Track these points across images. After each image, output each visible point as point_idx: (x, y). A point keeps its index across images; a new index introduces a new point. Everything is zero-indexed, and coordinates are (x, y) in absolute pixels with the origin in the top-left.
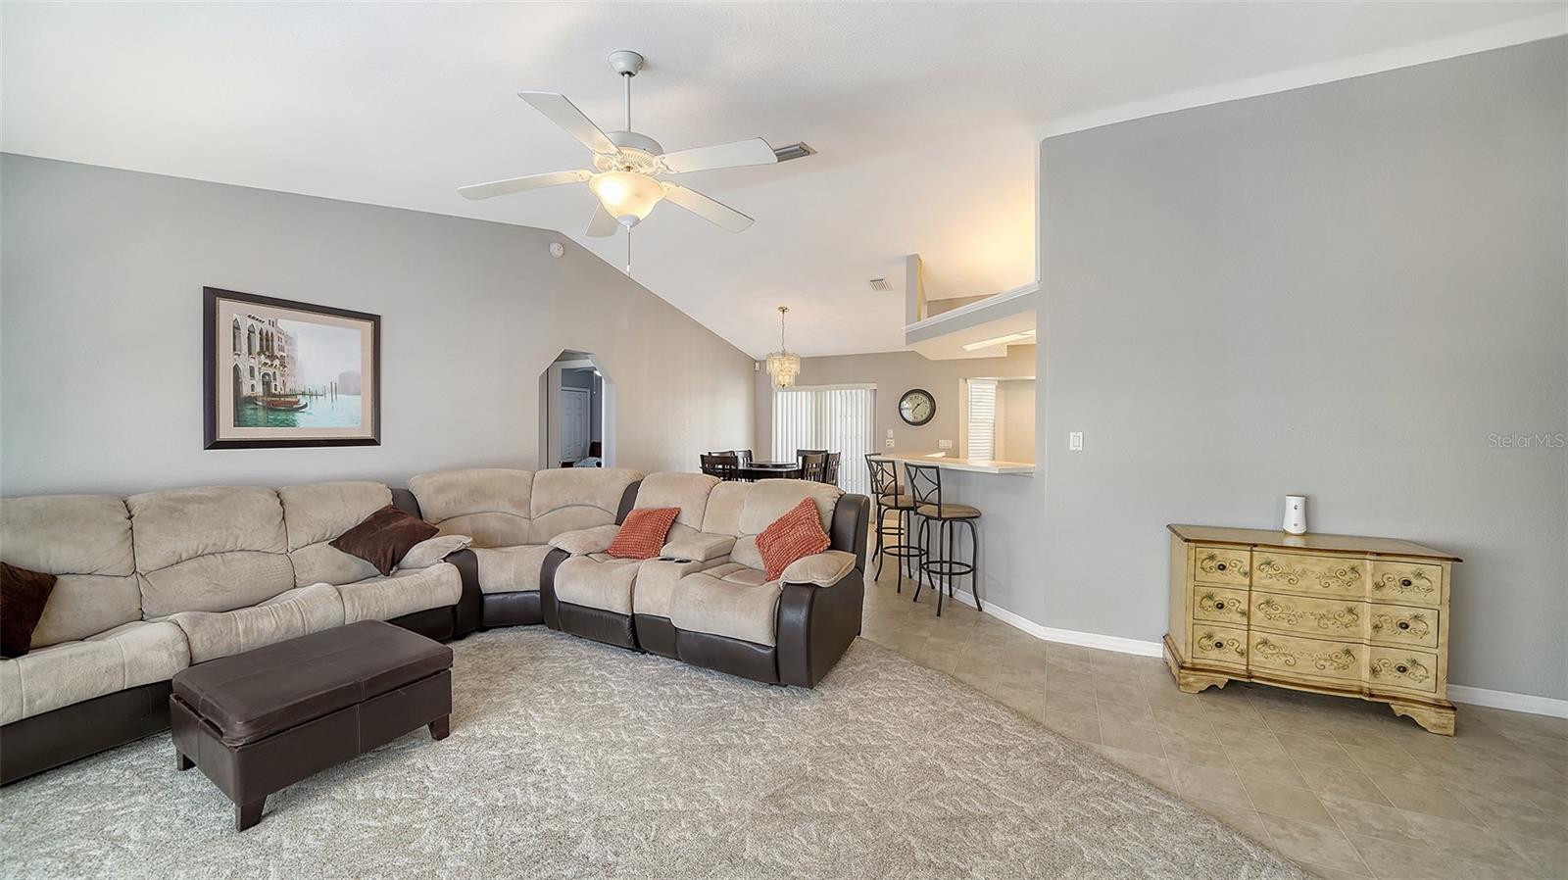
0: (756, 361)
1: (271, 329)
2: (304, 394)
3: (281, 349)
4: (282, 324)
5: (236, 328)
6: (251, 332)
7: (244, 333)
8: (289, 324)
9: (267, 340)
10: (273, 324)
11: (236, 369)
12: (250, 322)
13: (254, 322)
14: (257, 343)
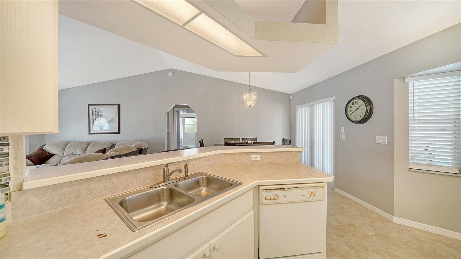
0: (291, 95)
1: (99, 110)
2: (105, 123)
3: (100, 114)
4: (100, 109)
5: (93, 111)
6: (95, 111)
7: (94, 112)
8: (101, 108)
9: (98, 112)
10: (99, 109)
11: (93, 119)
12: (95, 109)
13: (96, 109)
14: (96, 113)
